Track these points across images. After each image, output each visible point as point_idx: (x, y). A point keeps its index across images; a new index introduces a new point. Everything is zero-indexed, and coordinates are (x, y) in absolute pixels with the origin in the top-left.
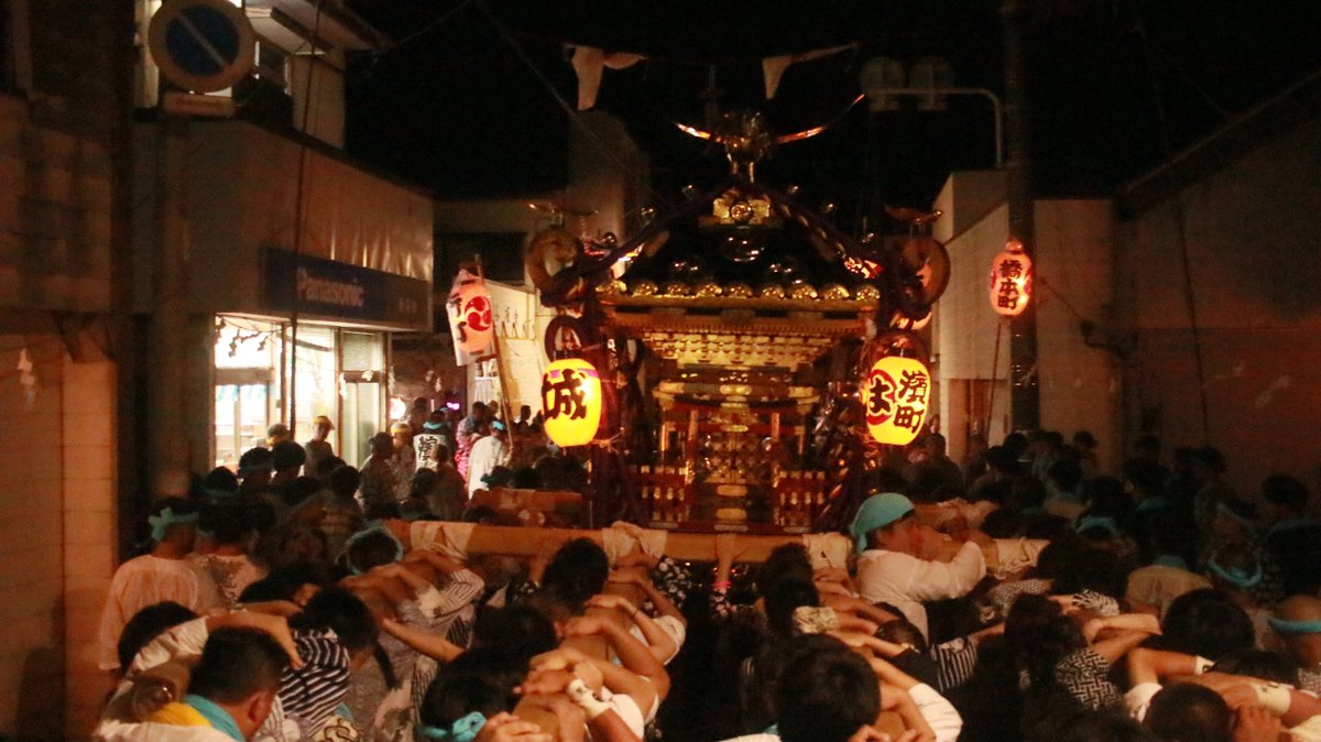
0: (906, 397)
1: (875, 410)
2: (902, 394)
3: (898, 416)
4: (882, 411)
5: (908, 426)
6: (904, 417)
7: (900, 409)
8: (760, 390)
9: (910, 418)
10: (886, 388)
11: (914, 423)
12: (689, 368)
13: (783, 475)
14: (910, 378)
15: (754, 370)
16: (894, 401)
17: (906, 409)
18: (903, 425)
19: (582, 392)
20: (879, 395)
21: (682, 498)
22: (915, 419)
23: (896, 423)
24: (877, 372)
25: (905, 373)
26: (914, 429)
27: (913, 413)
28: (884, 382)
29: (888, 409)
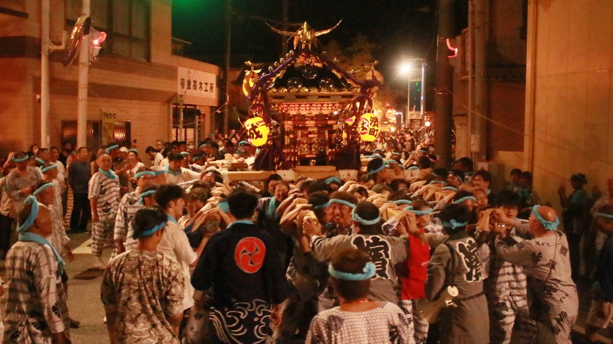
0: (372, 125)
1: (363, 130)
2: (371, 124)
3: (370, 131)
4: (365, 131)
5: (373, 135)
6: (372, 132)
7: (371, 129)
8: (318, 122)
9: (374, 132)
10: (366, 123)
11: (375, 134)
12: (294, 116)
13: (330, 150)
14: (373, 119)
15: (316, 116)
16: (368, 127)
17: (373, 129)
18: (372, 134)
19: (258, 131)
20: (363, 125)
21: (296, 160)
22: (376, 132)
23: (370, 134)
24: (362, 119)
25: (371, 117)
26: (375, 136)
27: (375, 130)
28: (365, 121)
29: (366, 130)
